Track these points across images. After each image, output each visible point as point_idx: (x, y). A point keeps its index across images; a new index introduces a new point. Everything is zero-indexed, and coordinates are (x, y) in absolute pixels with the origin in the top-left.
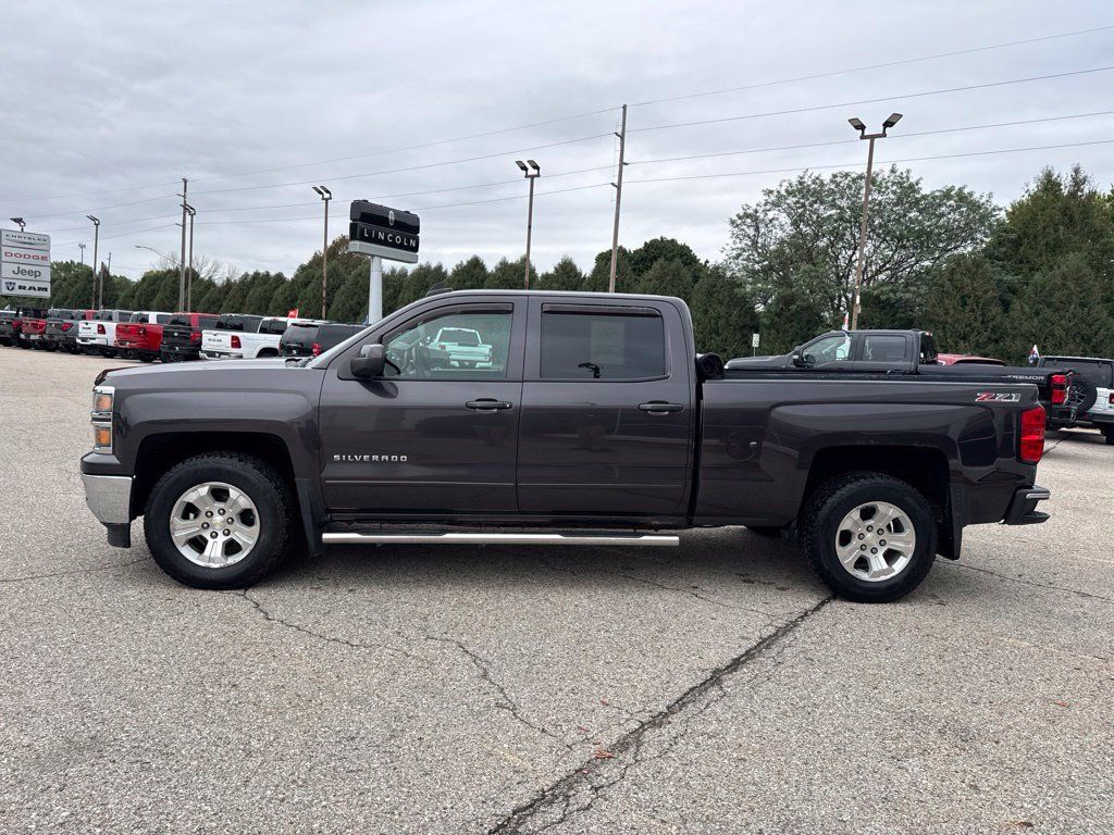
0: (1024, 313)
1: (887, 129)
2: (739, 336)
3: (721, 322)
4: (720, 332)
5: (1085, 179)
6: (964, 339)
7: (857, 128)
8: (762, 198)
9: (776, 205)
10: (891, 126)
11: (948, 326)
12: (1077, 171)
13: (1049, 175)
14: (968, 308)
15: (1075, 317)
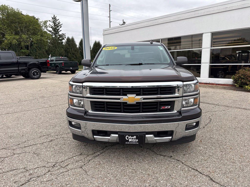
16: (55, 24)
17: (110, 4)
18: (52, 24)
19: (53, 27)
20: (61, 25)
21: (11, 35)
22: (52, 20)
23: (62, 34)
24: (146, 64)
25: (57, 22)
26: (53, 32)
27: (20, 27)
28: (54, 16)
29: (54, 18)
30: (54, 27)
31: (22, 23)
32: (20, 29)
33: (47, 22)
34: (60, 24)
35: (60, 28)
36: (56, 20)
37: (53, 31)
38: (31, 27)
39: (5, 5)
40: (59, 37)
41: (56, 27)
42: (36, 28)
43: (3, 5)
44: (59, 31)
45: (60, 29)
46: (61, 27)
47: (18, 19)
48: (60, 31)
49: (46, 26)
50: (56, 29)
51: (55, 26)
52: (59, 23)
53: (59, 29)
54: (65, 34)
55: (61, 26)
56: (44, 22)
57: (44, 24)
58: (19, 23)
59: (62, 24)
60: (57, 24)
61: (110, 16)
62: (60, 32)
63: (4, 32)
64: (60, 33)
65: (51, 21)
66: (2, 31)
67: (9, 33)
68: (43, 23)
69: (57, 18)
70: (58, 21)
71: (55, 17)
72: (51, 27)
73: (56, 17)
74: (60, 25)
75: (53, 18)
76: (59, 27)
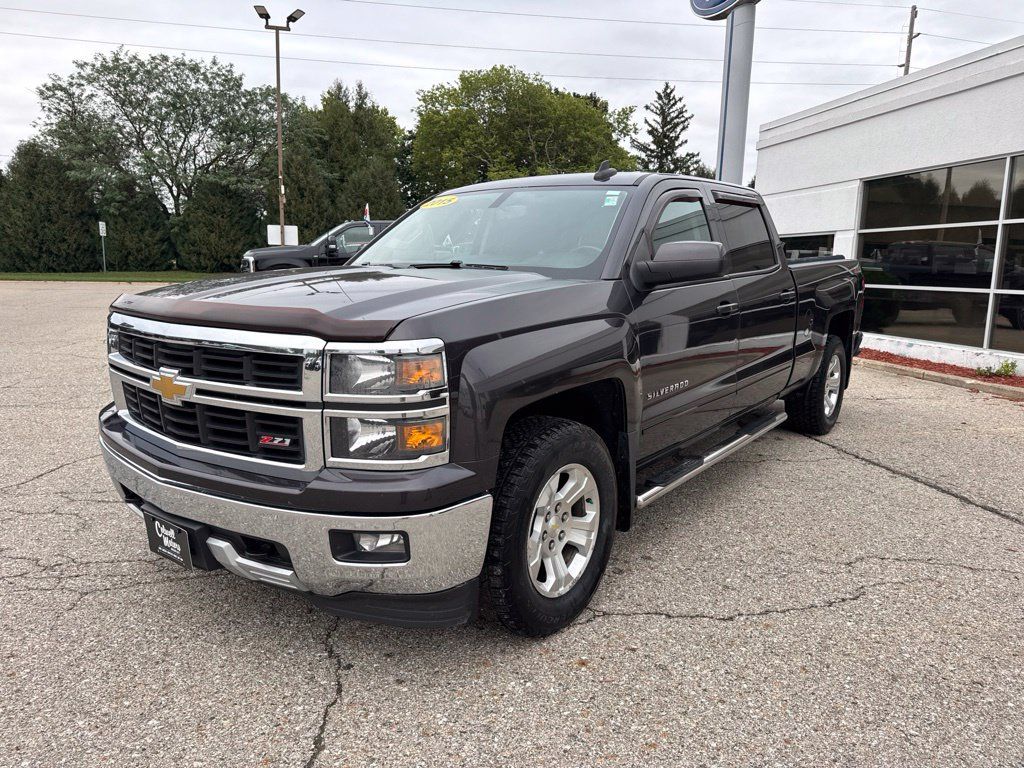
0: (350, 206)
1: (291, 23)
2: (78, 224)
3: (54, 208)
4: (55, 219)
5: (366, 94)
6: (307, 227)
7: (261, 16)
8: (75, 71)
9: (90, 80)
10: (294, 21)
11: (292, 216)
12: (360, 86)
13: (339, 88)
14: (306, 200)
15: (386, 210)
16: (664, 119)
17: (914, 8)
18: (655, 119)
19: (656, 130)
20: (687, 119)
21: (507, 169)
22: (657, 105)
23: (688, 155)
24: (469, 266)
25: (674, 108)
26: (652, 151)
27: (537, 141)
28: (667, 87)
29: (667, 97)
30: (661, 130)
31: (546, 125)
32: (537, 146)
33: (631, 112)
34: (686, 115)
35: (682, 130)
36: (672, 102)
37: (653, 147)
38: (570, 138)
39: (502, 67)
40: (672, 167)
41: (668, 130)
42: (589, 139)
43: (499, 67)
44: (677, 144)
45: (682, 138)
46: (684, 129)
47: (536, 110)
48: (680, 145)
49: (624, 128)
50: (667, 137)
51: (663, 128)
52: (681, 112)
53: (677, 138)
54: (698, 155)
55: (686, 123)
56: (619, 115)
57: (619, 123)
58: (535, 127)
59: (693, 116)
60: (672, 119)
61: (908, 60)
62: (680, 148)
63: (487, 159)
64: (681, 152)
65: (652, 107)
66: (480, 157)
67: (500, 163)
68: (616, 117)
69: (677, 94)
70: (679, 105)
71: (669, 91)
72: (650, 132)
73: (671, 92)
74: (683, 122)
75: (660, 97)
76: (678, 129)
